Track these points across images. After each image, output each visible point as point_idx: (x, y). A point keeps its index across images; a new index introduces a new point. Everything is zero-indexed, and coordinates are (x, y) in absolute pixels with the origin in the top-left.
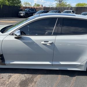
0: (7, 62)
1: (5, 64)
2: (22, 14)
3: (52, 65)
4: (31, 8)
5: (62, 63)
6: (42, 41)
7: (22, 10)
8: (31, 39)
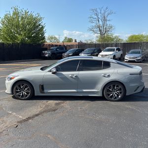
0: (45, 91)
1: (44, 93)
2: (47, 54)
3: (77, 92)
4: (60, 46)
5: (84, 90)
6: (70, 75)
7: (46, 49)
8: (62, 74)
